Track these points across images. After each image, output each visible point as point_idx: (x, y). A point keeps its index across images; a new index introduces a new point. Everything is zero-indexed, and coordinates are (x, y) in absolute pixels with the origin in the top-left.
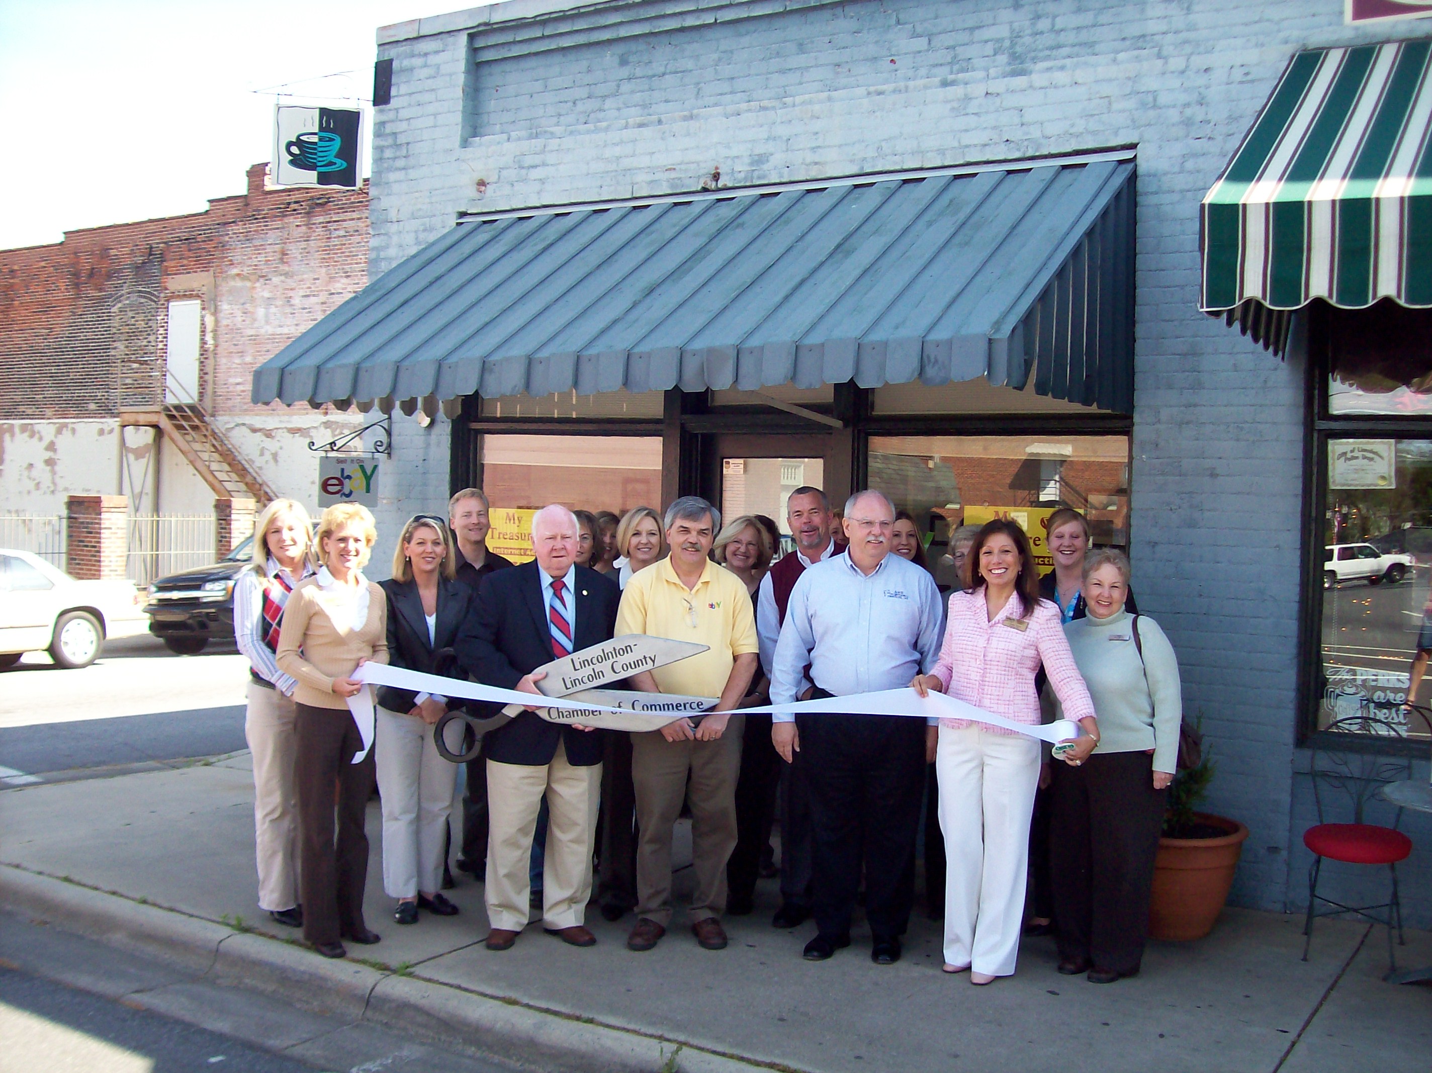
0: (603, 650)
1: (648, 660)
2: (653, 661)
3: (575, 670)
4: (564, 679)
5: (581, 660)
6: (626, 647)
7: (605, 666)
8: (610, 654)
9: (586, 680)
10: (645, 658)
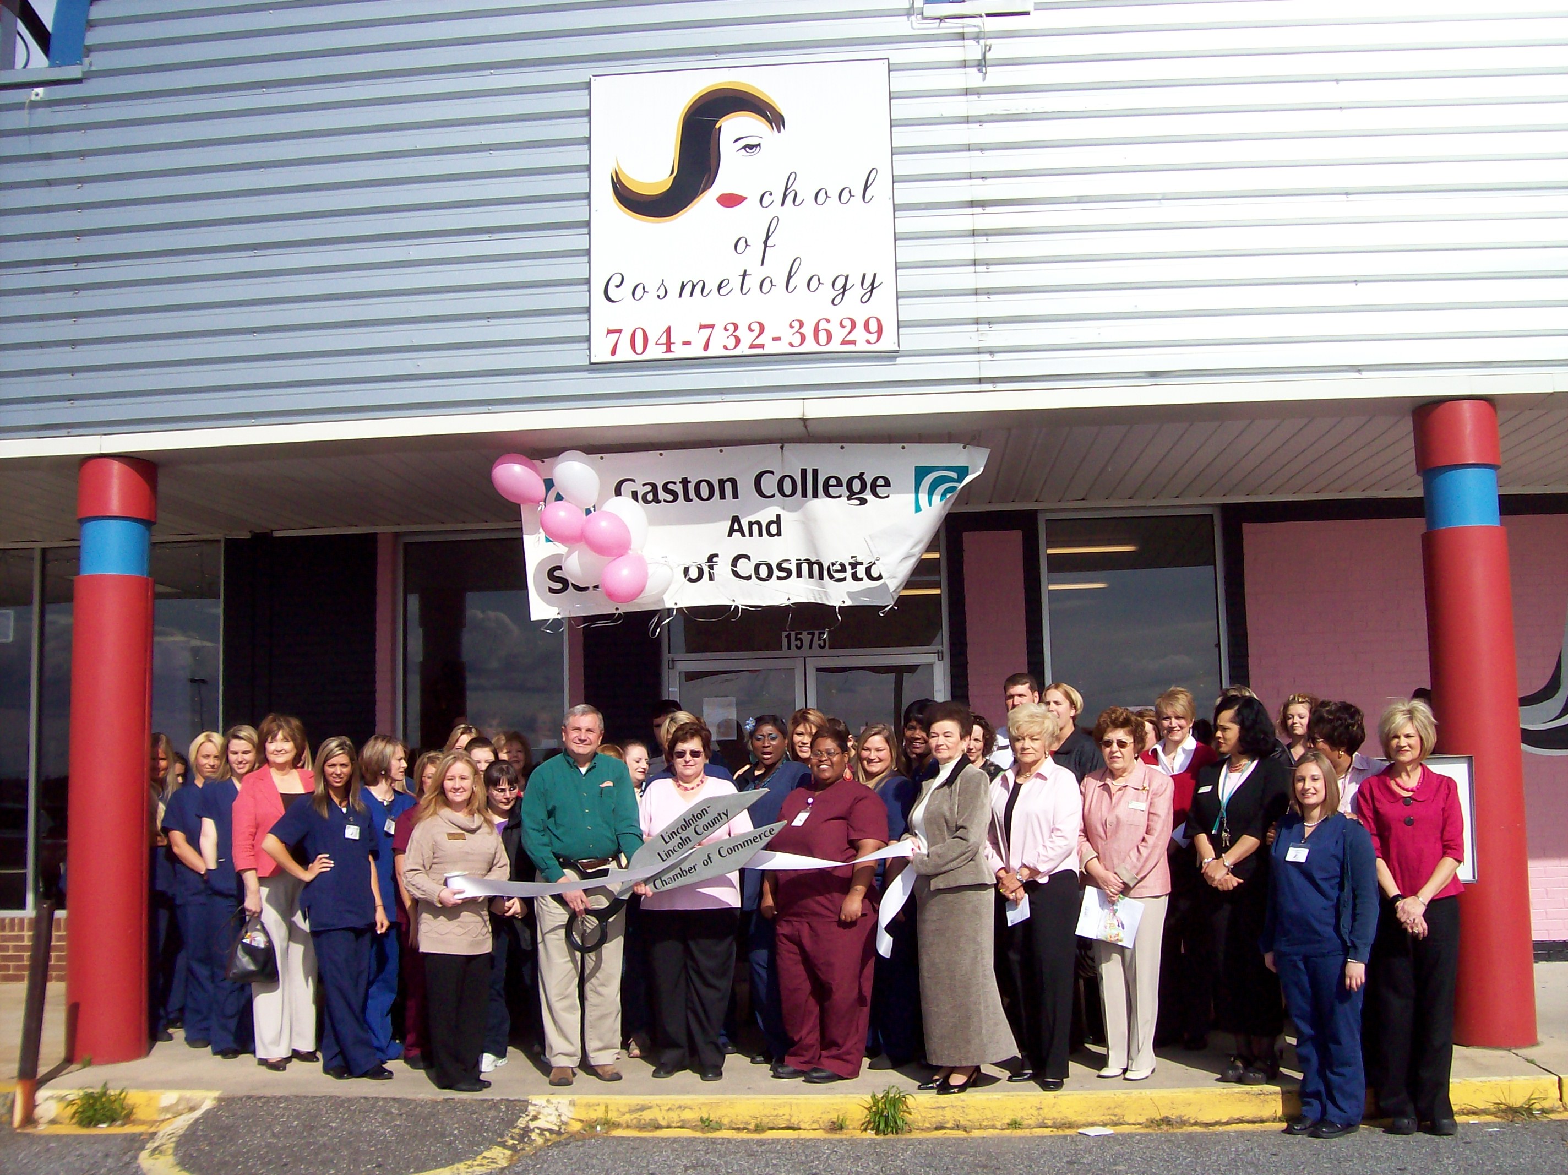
3: (668, 843)
4: (658, 854)
6: (702, 811)
7: (690, 832)
8: (690, 821)
9: (677, 848)
10: (719, 815)
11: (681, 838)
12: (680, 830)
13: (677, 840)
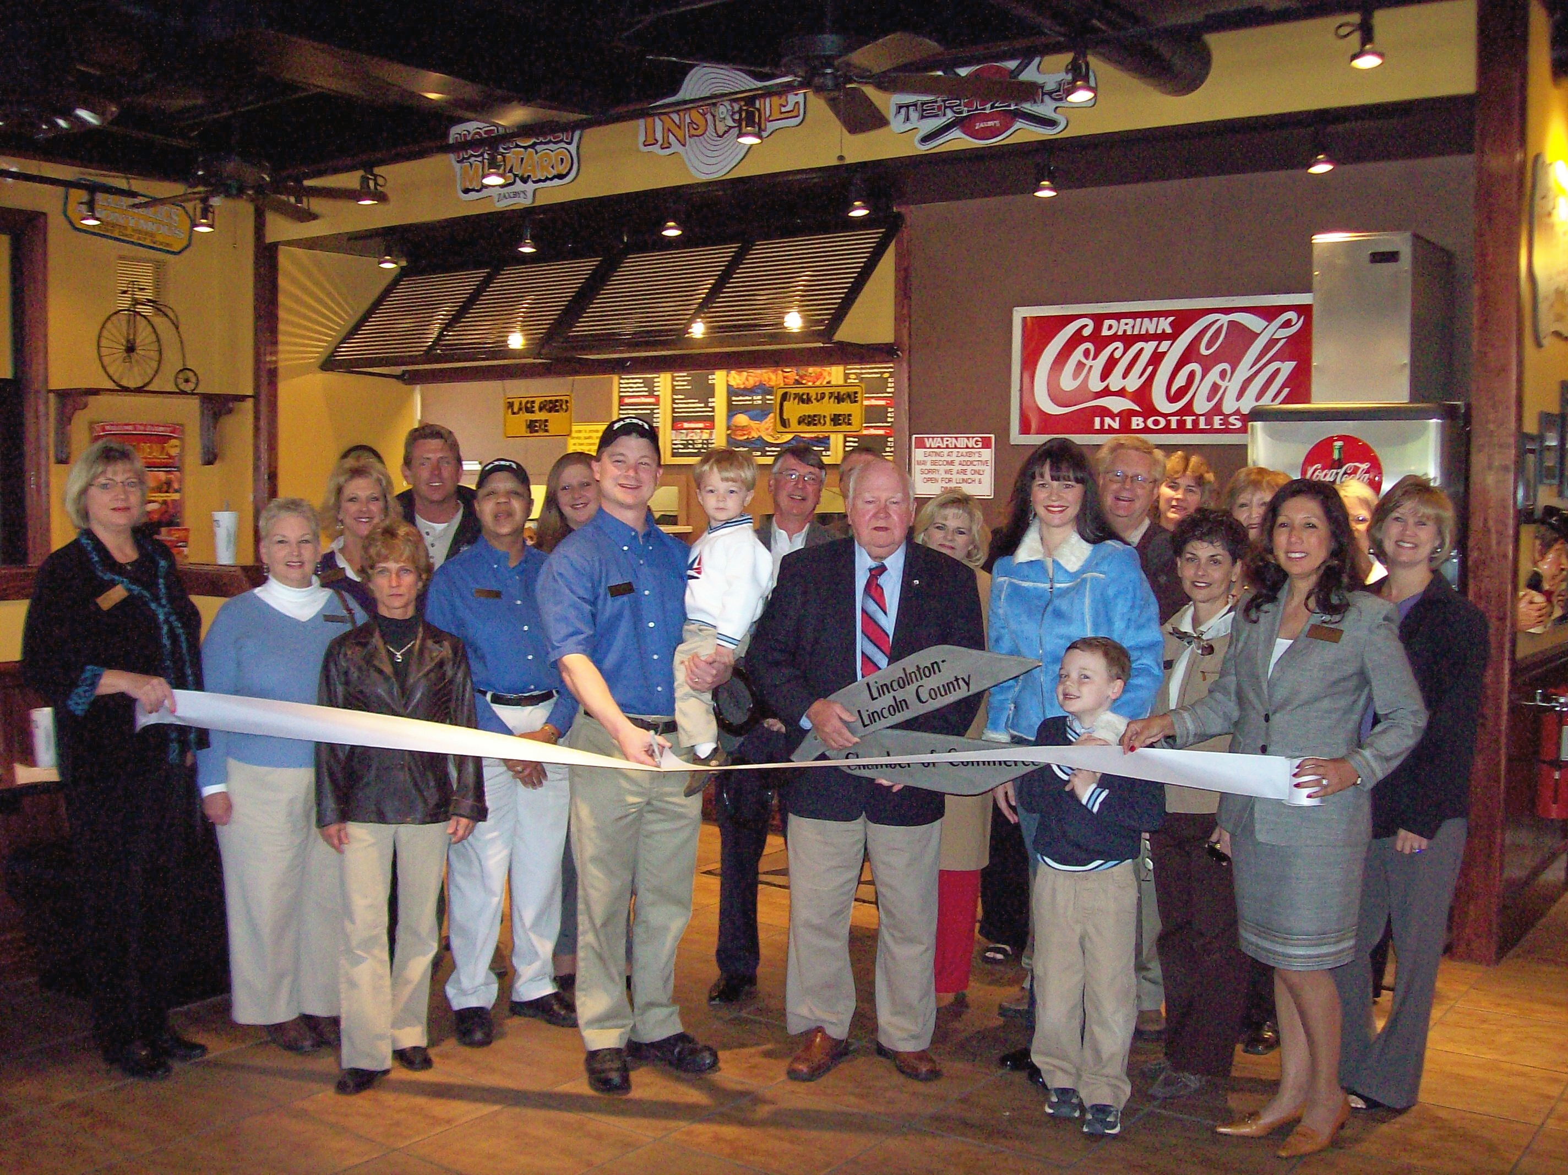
0: (904, 669)
1: (961, 682)
2: (968, 684)
3: (873, 699)
4: (859, 712)
5: (879, 685)
6: (932, 664)
7: (907, 693)
8: (913, 675)
9: (886, 713)
10: (957, 680)
11: (894, 697)
12: (895, 686)
13: (886, 700)
